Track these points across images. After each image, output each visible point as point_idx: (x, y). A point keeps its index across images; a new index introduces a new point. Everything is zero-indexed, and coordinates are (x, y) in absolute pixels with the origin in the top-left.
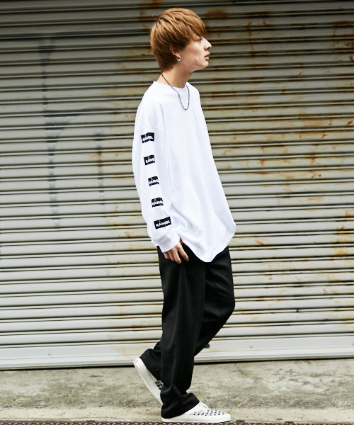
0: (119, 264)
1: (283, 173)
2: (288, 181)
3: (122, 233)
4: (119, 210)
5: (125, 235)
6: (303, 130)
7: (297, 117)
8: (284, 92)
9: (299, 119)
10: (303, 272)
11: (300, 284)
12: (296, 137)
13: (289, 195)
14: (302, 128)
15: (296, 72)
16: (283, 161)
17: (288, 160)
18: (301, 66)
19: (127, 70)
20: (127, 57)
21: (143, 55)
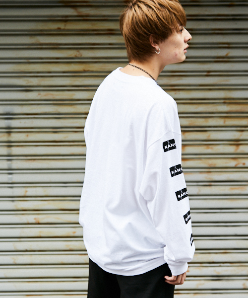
0: (27, 251)
1: (204, 161)
2: (210, 169)
3: (31, 218)
4: (28, 194)
5: (34, 221)
6: (228, 115)
7: (222, 101)
8: (208, 74)
9: (224, 103)
10: (222, 265)
11: (218, 278)
12: (220, 122)
13: (210, 183)
14: (227, 113)
15: (222, 53)
16: (205, 147)
17: (211, 146)
18: (228, 46)
19: (41, 44)
20: (41, 30)
21: (59, 29)
